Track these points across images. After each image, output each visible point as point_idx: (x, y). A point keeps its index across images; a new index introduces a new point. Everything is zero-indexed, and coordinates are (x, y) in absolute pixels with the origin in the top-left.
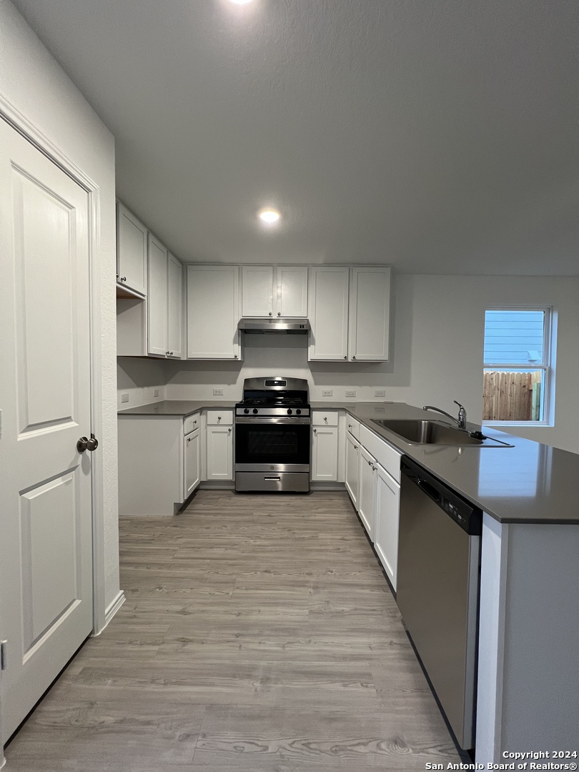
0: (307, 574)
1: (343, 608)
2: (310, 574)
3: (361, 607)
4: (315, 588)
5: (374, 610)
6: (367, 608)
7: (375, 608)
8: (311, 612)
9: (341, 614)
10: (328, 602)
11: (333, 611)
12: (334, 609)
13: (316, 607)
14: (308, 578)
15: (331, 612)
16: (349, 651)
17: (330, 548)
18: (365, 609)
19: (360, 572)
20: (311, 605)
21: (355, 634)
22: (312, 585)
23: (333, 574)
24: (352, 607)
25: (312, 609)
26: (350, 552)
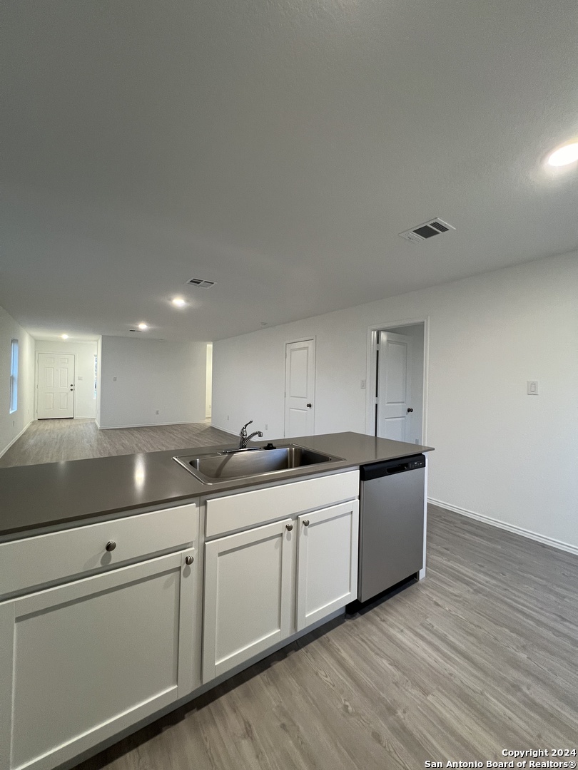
0: (380, 742)
1: (388, 665)
2: (377, 738)
3: (370, 652)
4: (391, 710)
5: (363, 640)
6: (366, 647)
7: (360, 641)
8: (426, 693)
9: (395, 664)
10: (396, 684)
11: (400, 673)
12: (397, 674)
13: (414, 692)
14: (387, 735)
15: (404, 673)
16: (421, 643)
17: (289, 744)
18: (369, 647)
19: (317, 674)
20: (419, 699)
21: (404, 646)
22: (391, 719)
23: (347, 703)
24: (377, 659)
25: (422, 695)
26: (278, 706)
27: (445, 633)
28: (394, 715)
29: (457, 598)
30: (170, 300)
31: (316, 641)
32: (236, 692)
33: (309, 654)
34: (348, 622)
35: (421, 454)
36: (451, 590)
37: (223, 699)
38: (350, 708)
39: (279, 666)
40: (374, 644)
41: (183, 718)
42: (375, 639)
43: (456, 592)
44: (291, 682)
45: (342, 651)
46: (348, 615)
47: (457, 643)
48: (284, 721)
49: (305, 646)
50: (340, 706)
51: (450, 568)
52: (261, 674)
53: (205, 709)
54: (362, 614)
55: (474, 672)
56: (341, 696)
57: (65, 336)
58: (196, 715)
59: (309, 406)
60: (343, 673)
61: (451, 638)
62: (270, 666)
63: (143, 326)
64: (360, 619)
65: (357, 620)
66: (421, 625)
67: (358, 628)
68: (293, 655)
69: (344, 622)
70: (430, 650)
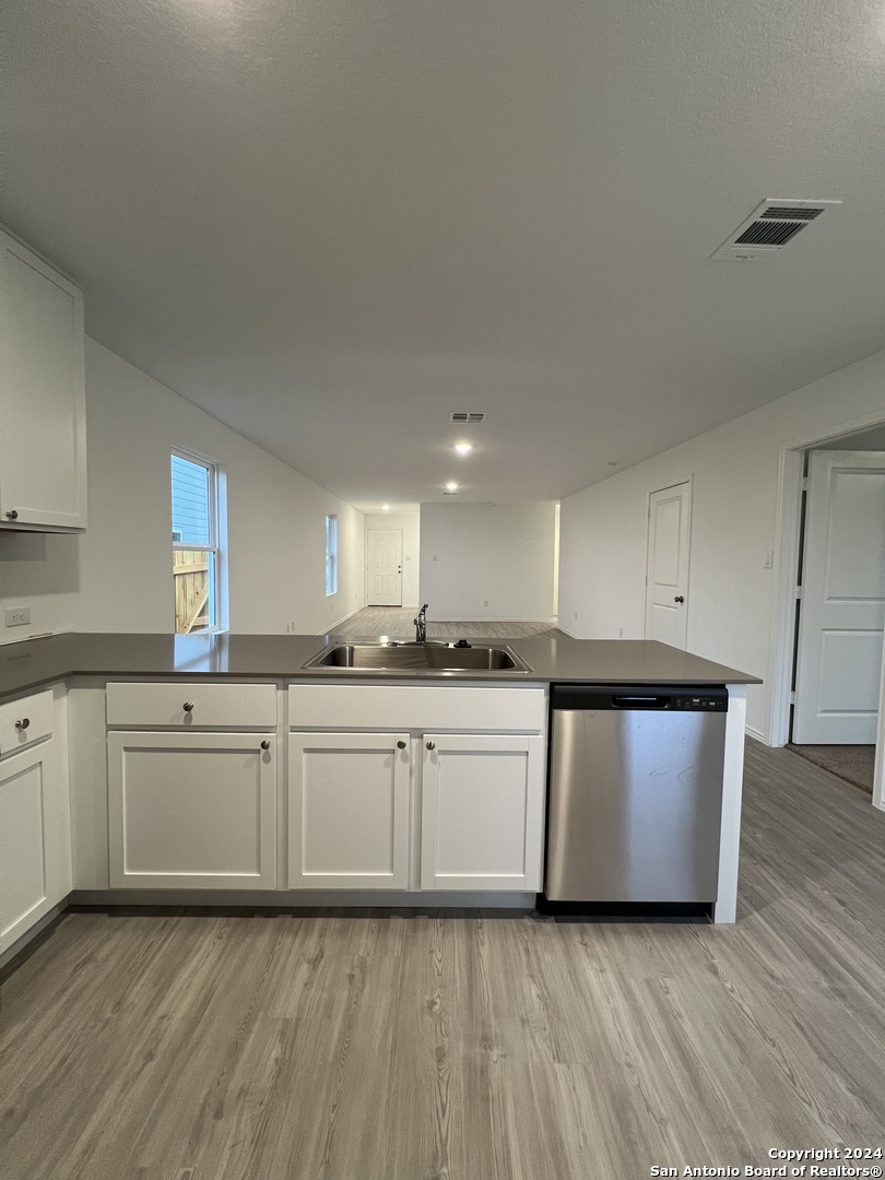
0: (440, 1061)
1: (534, 995)
2: (441, 1055)
3: (525, 968)
4: (486, 1042)
5: (527, 951)
7: (522, 950)
8: (559, 1058)
9: (548, 1001)
10: (524, 1021)
11: (543, 1015)
12: (539, 1013)
13: (542, 1046)
14: (456, 1059)
15: (549, 1017)
16: (619, 999)
17: (343, 995)
18: (529, 962)
19: (431, 952)
20: (541, 1057)
22: (478, 1050)
23: (438, 1001)
24: (526, 981)
25: (550, 1054)
26: (363, 957)
27: (684, 1013)
28: (485, 1048)
29: (772, 982)
30: (452, 446)
31: (463, 920)
32: (335, 923)
33: (441, 929)
34: (528, 921)
35: (722, 687)
36: (772, 965)
37: (319, 922)
38: (437, 1007)
39: (398, 923)
40: (539, 964)
41: (276, 917)
42: (548, 957)
43: (779, 971)
44: (395, 945)
45: (486, 946)
46: (536, 914)
47: (692, 1037)
48: (357, 973)
49: (445, 917)
50: (428, 998)
51: (811, 931)
52: (373, 920)
53: (298, 920)
54: (557, 922)
55: (681, 1089)
56: (438, 990)
57: (386, 507)
58: (288, 920)
59: (680, 600)
60: (464, 970)
61: (688, 1027)
62: (388, 917)
63: (452, 486)
64: (549, 926)
65: (543, 924)
66: (647, 981)
67: (535, 933)
68: (422, 921)
69: (523, 918)
70: (625, 1017)
